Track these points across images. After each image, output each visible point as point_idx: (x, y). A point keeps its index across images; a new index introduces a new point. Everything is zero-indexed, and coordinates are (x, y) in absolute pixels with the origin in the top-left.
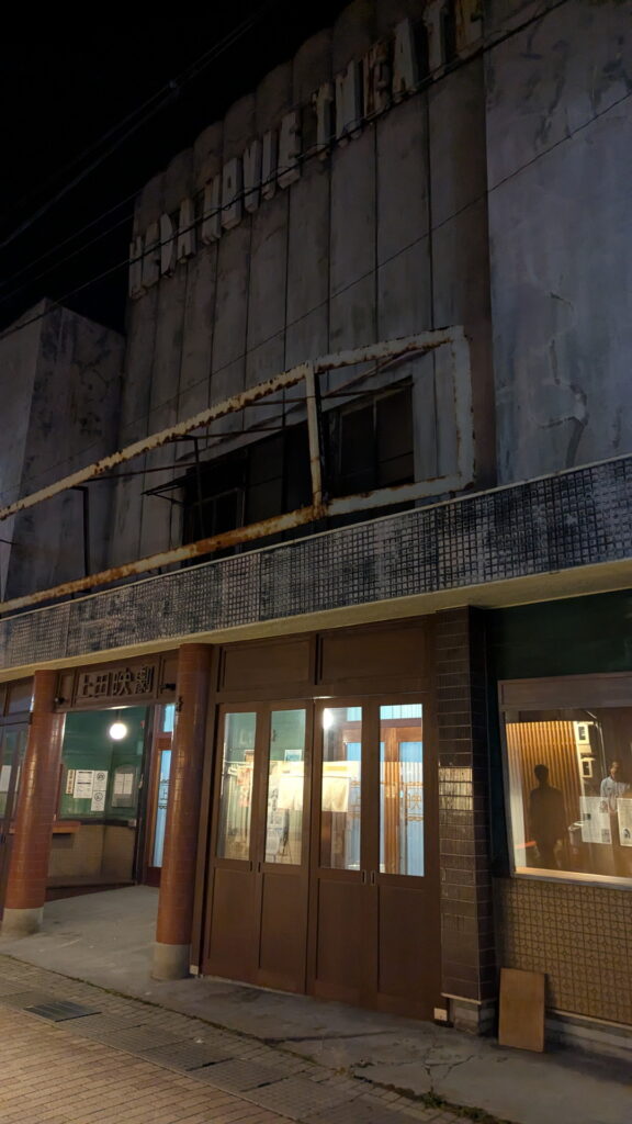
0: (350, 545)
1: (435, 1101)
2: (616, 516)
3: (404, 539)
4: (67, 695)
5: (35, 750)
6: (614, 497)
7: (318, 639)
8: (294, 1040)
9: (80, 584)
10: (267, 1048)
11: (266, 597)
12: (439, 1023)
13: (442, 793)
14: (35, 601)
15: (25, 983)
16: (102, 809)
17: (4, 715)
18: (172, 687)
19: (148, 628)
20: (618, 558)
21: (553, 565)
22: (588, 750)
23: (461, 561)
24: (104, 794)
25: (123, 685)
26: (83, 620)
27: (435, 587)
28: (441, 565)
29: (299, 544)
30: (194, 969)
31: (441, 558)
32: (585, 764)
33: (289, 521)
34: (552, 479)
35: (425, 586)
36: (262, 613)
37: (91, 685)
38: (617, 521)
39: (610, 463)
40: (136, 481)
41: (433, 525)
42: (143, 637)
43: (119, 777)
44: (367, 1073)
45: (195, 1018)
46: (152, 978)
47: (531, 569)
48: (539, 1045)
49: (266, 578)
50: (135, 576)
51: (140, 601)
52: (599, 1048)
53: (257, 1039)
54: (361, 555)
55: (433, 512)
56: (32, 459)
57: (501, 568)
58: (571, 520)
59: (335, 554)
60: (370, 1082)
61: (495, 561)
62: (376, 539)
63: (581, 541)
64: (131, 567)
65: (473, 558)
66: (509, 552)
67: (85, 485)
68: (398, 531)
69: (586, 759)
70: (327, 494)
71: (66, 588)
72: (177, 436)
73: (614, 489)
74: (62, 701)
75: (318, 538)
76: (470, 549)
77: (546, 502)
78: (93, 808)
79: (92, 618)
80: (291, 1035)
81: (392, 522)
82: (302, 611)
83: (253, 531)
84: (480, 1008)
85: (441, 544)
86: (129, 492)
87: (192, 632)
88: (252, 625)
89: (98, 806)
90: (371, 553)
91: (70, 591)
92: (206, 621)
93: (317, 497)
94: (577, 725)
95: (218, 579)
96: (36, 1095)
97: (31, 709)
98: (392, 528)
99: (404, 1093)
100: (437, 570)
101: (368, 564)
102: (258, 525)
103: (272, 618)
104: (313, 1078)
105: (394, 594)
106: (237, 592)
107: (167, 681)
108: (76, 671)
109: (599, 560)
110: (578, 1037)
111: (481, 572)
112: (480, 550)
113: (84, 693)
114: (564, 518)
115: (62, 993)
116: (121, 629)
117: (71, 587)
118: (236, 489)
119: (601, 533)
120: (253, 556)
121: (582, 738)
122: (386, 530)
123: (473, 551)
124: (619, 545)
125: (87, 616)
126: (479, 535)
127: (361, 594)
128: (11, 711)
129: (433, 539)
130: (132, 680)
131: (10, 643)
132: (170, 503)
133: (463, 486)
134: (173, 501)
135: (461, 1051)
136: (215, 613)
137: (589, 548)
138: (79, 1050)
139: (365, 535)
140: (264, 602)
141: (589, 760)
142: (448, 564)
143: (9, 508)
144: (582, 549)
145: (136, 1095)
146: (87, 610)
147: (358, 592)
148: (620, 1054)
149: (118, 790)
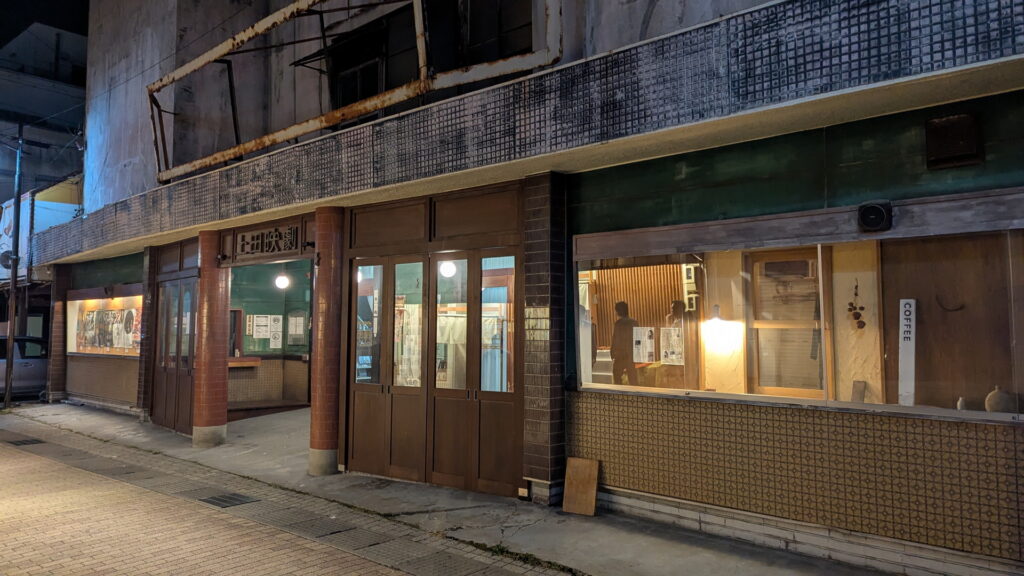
0: (445, 118)
1: (500, 551)
2: (655, 92)
3: (489, 112)
4: (228, 252)
5: (205, 299)
6: (654, 74)
7: (431, 202)
8: (407, 514)
9: (230, 153)
10: (386, 520)
11: (378, 166)
12: (522, 498)
13: (527, 327)
14: (193, 169)
15: (205, 481)
16: (280, 346)
17: (180, 270)
18: (313, 245)
19: (284, 194)
20: (654, 130)
21: (604, 136)
22: (693, 288)
23: (532, 133)
24: (281, 334)
25: (274, 243)
26: (230, 186)
27: (512, 156)
28: (518, 137)
29: (403, 117)
30: (341, 468)
31: (518, 130)
32: (690, 299)
33: (400, 94)
34: (606, 57)
35: (505, 155)
36: (376, 180)
37: (248, 243)
38: (654, 96)
39: (652, 43)
40: (287, 51)
41: (511, 100)
42: (281, 202)
43: (292, 320)
44: (455, 534)
45: (334, 501)
46: (308, 475)
47: (586, 140)
48: (591, 511)
49: (377, 148)
50: (274, 145)
51: (275, 170)
52: (636, 512)
53: (379, 514)
54: (454, 127)
55: (511, 88)
56: (184, 30)
57: (564, 139)
58: (620, 96)
59: (434, 127)
60: (457, 540)
61: (559, 133)
62: (466, 112)
63: (626, 114)
64: (271, 137)
65: (543, 131)
66: (570, 125)
67: (228, 58)
68: (483, 106)
69: (691, 296)
70: (432, 69)
71: (219, 157)
72: (302, 10)
73: (654, 66)
74: (224, 257)
75: (419, 111)
76: (540, 122)
77: (601, 79)
78: (272, 346)
79: (238, 185)
80: (406, 510)
81: (479, 97)
82: (408, 178)
83: (371, 104)
84: (551, 487)
85: (518, 117)
86: (282, 62)
87: (320, 197)
88: (368, 190)
89: (276, 344)
90: (462, 125)
91: (222, 160)
92: (331, 187)
93: (423, 71)
94: (684, 267)
95: (339, 149)
96: (193, 557)
97: (199, 264)
98: (479, 103)
99: (478, 546)
100: (514, 141)
101: (460, 135)
102: (375, 98)
103: (384, 184)
104: (414, 539)
105: (481, 163)
106: (355, 161)
107: (309, 240)
108: (234, 231)
109: (639, 132)
110: (620, 504)
111: (548, 142)
112: (548, 123)
113: (243, 250)
114: (615, 94)
115: (232, 488)
116: (262, 195)
117: (223, 156)
118: (377, 59)
119: (642, 107)
120: (366, 128)
121: (689, 278)
122: (475, 104)
123: (542, 124)
124: (655, 118)
125: (234, 183)
126: (548, 109)
127: (455, 163)
128: (185, 266)
129: (511, 113)
130: (281, 238)
131: (173, 207)
132: (318, 74)
133: (550, 61)
134: (321, 71)
135: (532, 517)
136: (337, 180)
137: (632, 120)
138: (235, 526)
139: (458, 109)
140: (376, 170)
141: (693, 296)
142: (523, 135)
143: (161, 80)
144: (626, 121)
145: (271, 555)
146: (234, 177)
147: (452, 161)
148: (649, 515)
149: (292, 331)
